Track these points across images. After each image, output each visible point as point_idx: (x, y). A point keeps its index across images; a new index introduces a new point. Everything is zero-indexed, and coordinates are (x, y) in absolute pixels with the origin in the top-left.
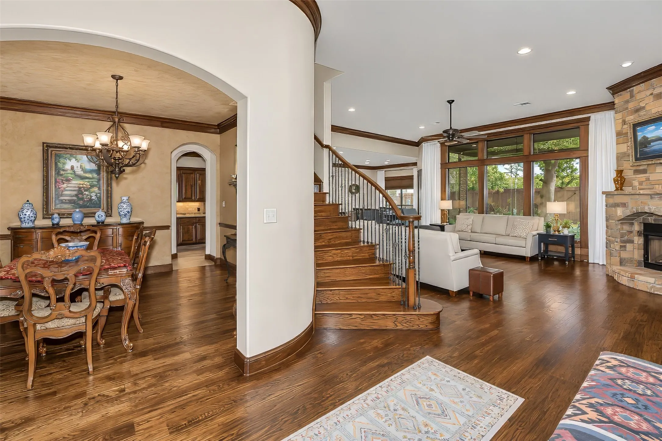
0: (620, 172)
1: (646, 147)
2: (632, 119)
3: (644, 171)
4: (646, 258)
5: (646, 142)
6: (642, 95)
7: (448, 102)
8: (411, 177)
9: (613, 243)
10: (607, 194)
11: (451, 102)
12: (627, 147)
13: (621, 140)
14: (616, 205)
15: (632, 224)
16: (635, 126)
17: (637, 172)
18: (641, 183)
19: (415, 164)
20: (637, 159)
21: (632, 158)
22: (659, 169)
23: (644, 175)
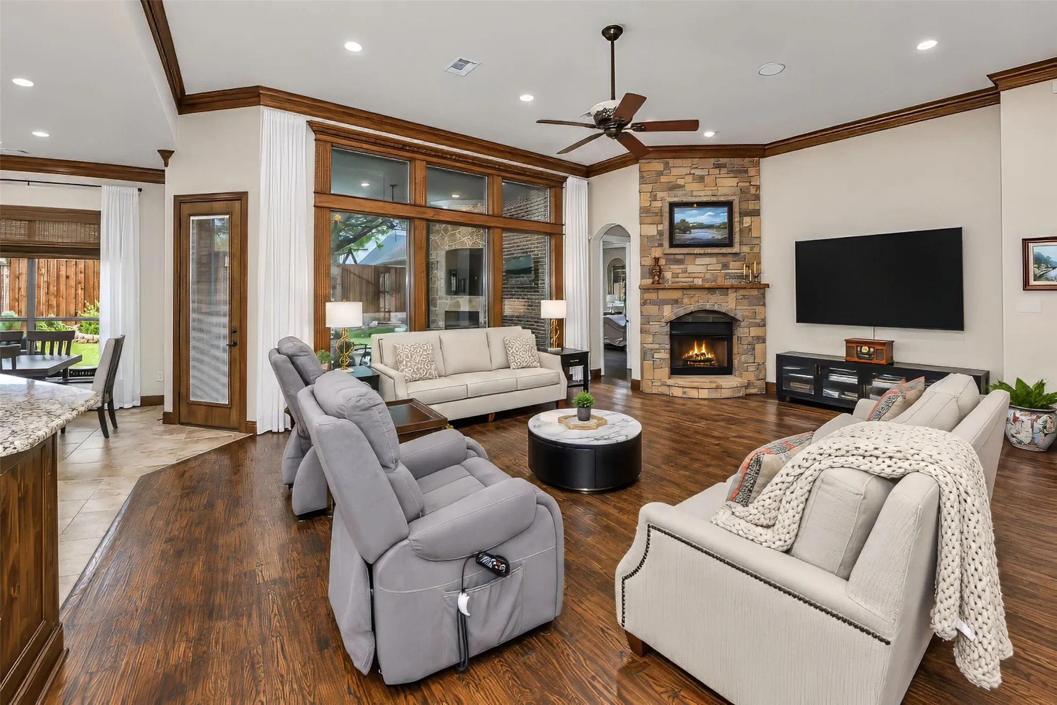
0: (656, 261)
1: (685, 233)
2: (668, 197)
3: (681, 261)
5: (686, 228)
6: (682, 171)
11: (613, 33)
13: (648, 219)
14: (661, 303)
16: (672, 205)
17: (671, 262)
20: (672, 245)
21: (666, 244)
22: (699, 261)
23: (681, 266)
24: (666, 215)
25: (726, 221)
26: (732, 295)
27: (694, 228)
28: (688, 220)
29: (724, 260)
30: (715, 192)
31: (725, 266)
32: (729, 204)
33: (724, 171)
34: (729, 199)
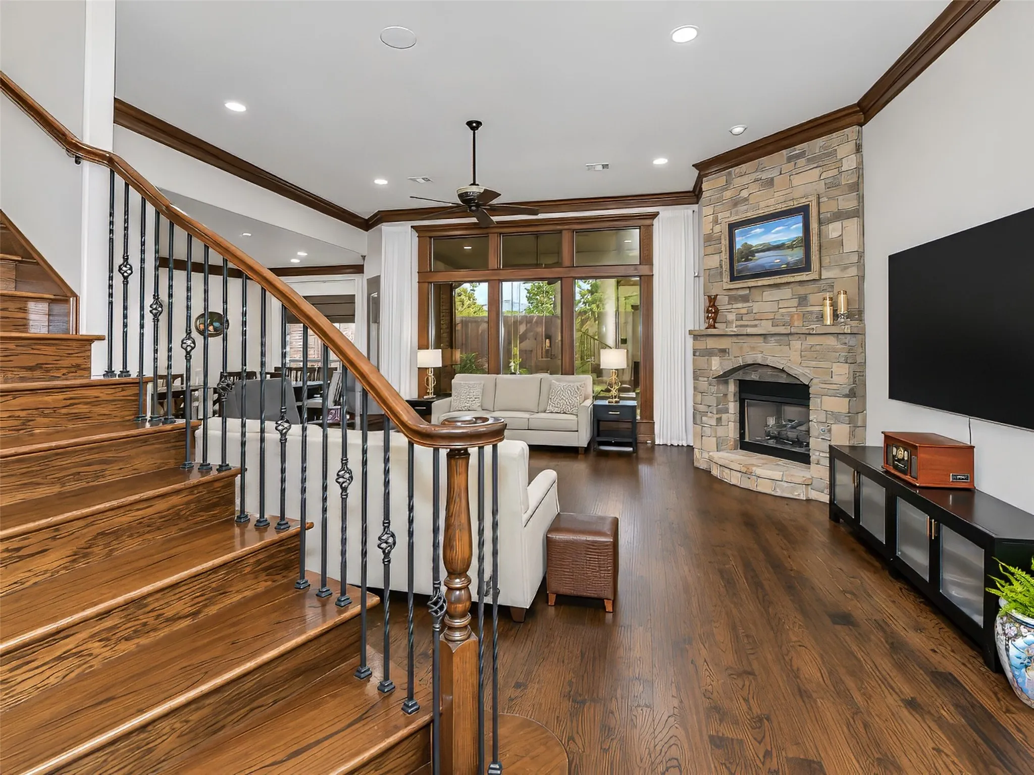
0: (712, 300)
1: (747, 260)
2: (728, 217)
3: (745, 299)
4: (742, 435)
5: (749, 253)
6: (745, 180)
7: (469, 124)
8: (350, 299)
9: (706, 416)
10: (696, 336)
11: (474, 125)
12: (719, 261)
13: (710, 250)
14: (710, 353)
15: (727, 383)
16: (732, 227)
17: (733, 299)
18: (740, 318)
19: (358, 269)
20: (733, 278)
21: (726, 277)
22: (769, 295)
23: (745, 305)
24: (725, 242)
25: (801, 235)
26: (796, 344)
27: (758, 251)
28: (749, 243)
29: (801, 290)
30: (790, 197)
31: (803, 300)
32: (804, 211)
33: (802, 162)
34: (803, 202)
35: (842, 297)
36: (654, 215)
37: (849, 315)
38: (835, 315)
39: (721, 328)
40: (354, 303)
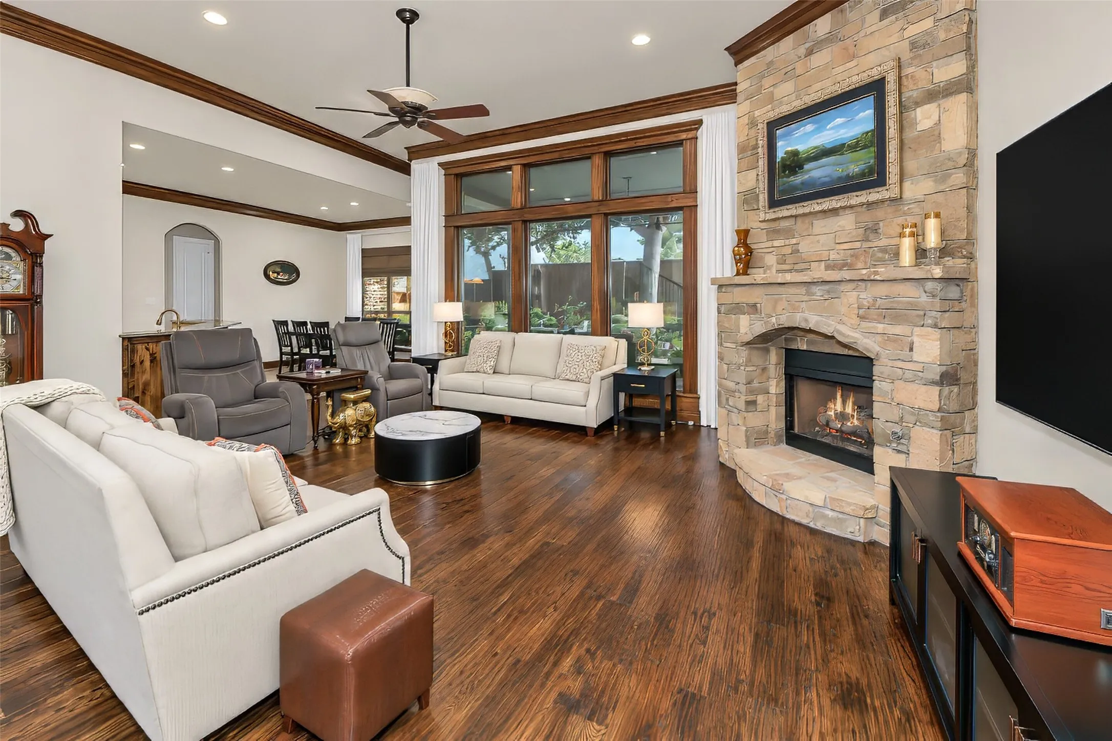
0: (743, 236)
1: (793, 174)
2: (766, 114)
3: (788, 233)
4: (790, 426)
5: (795, 163)
7: (400, 13)
9: (734, 397)
10: (722, 286)
11: (408, 17)
12: (757, 179)
13: (745, 163)
14: (736, 309)
15: (767, 351)
16: (773, 126)
17: (774, 233)
18: (782, 261)
20: (773, 204)
21: (763, 203)
22: (820, 225)
23: (789, 241)
24: (762, 151)
26: (851, 296)
27: (809, 160)
28: (796, 148)
29: (870, 217)
31: (872, 230)
32: (876, 88)
34: (875, 74)
35: (932, 224)
36: (699, 123)
37: (944, 252)
38: (921, 253)
39: (758, 275)
40: (411, 255)
